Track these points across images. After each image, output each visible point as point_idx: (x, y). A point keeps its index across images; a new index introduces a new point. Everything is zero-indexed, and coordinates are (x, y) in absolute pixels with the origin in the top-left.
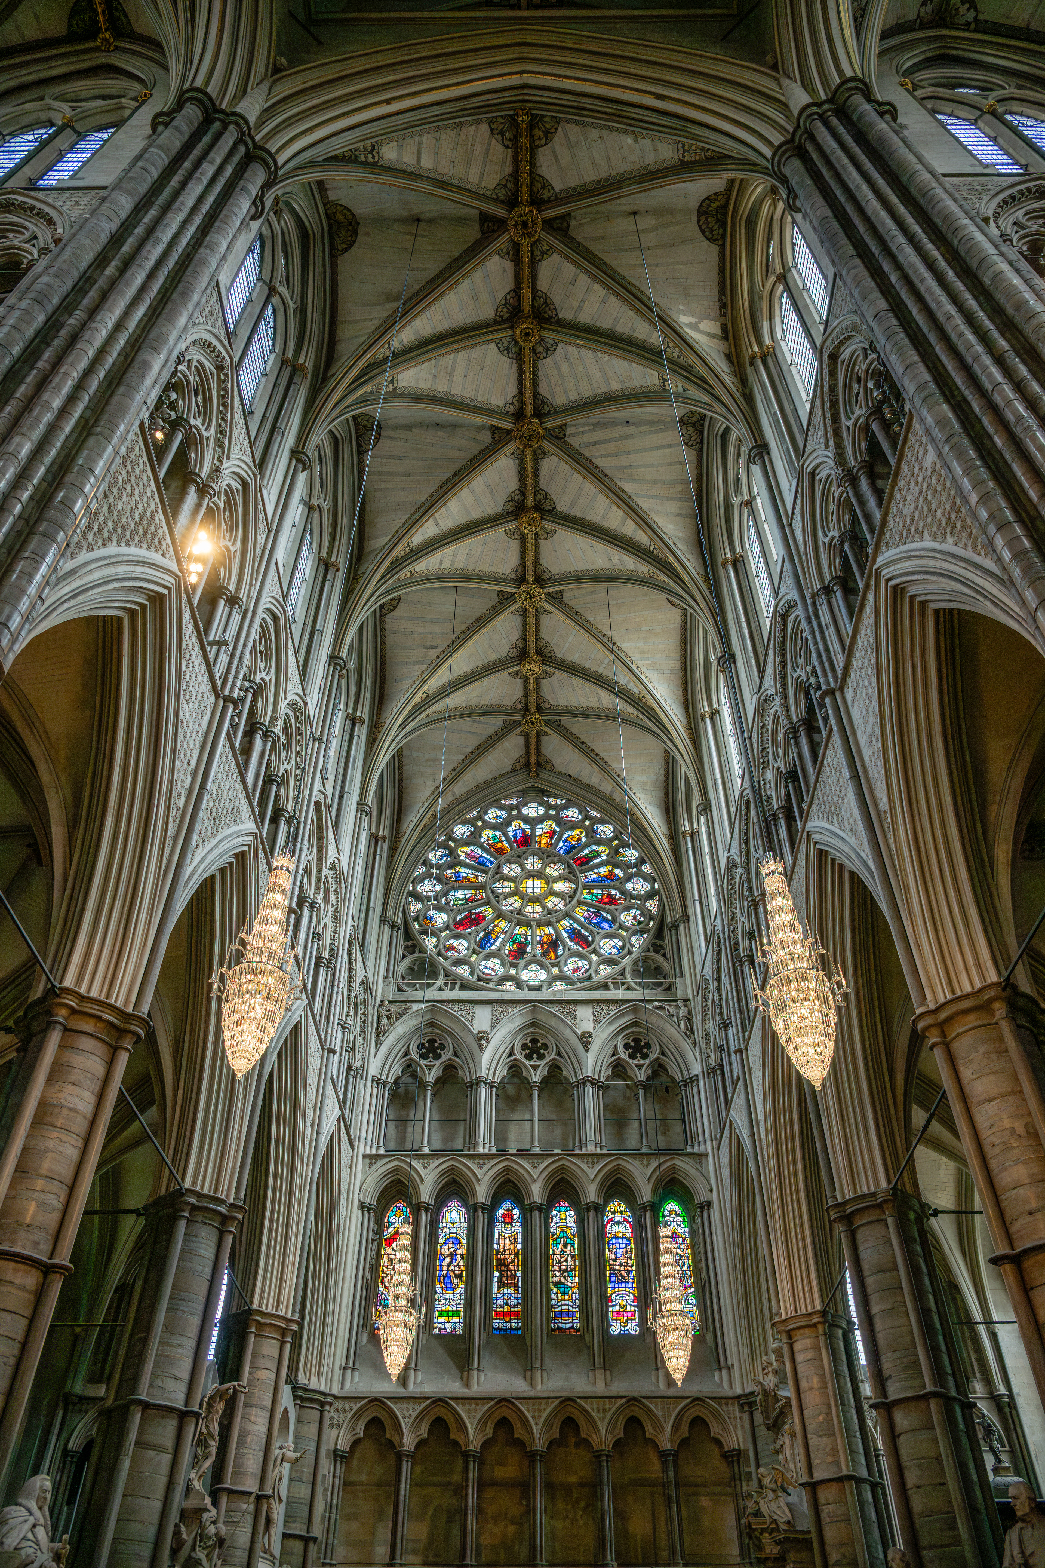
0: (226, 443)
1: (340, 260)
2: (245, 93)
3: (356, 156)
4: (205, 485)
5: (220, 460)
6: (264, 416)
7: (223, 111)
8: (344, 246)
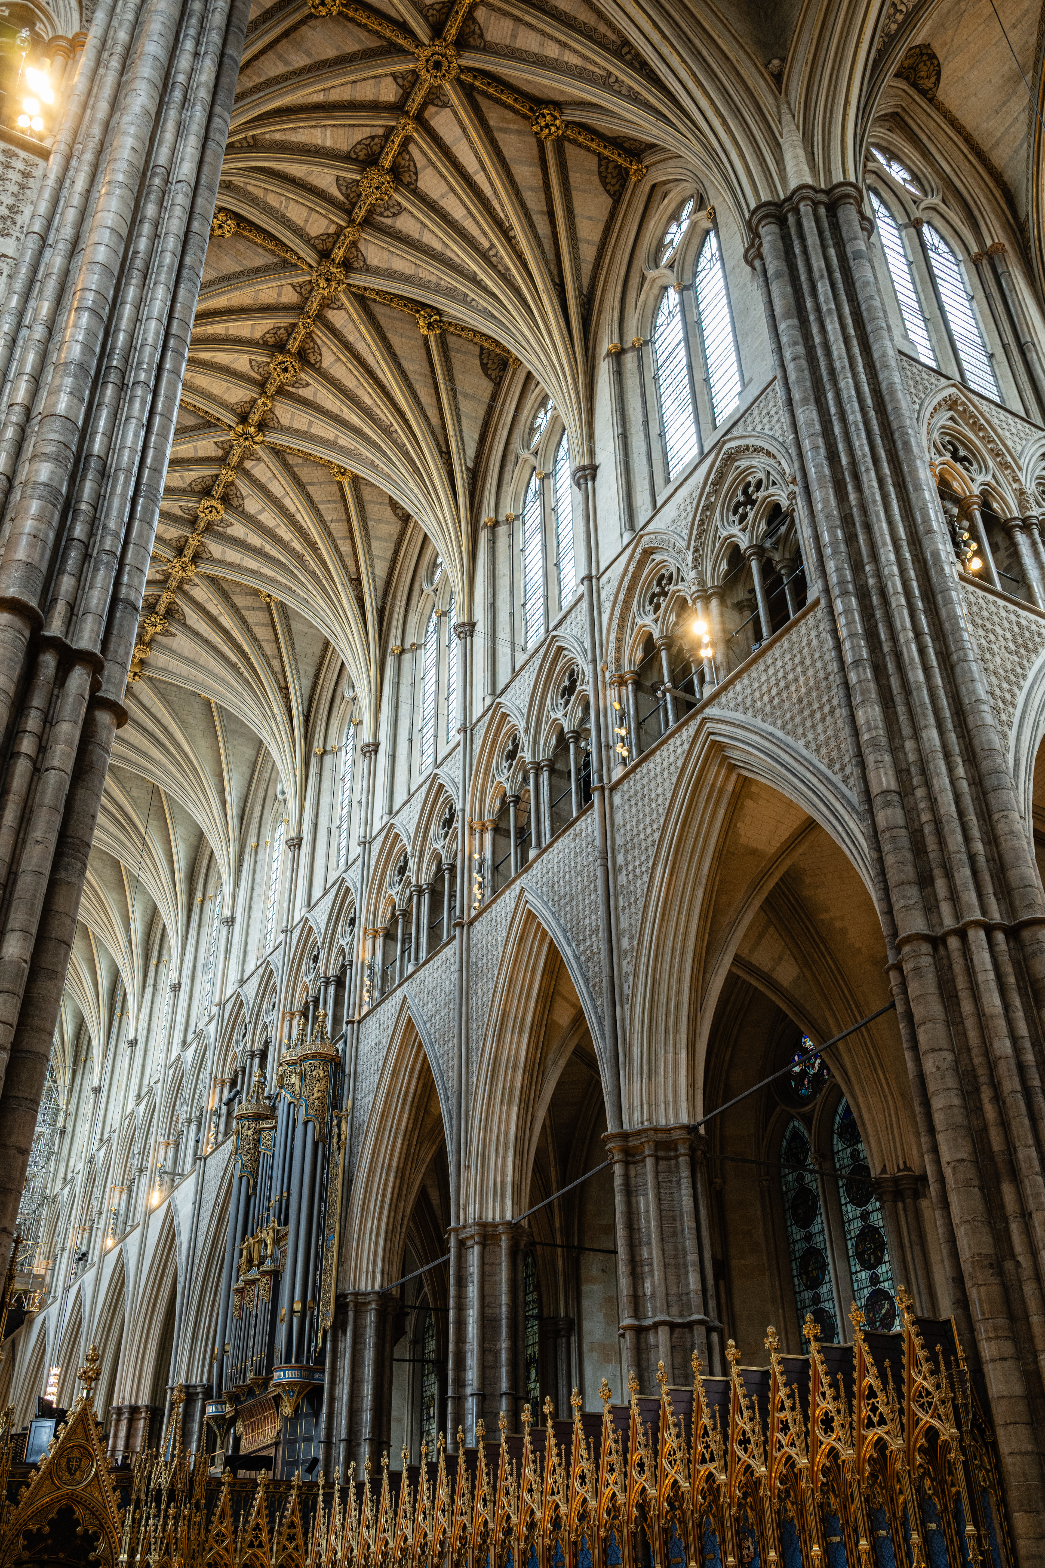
0: (1009, 459)
1: (941, 95)
2: (778, 145)
3: (887, 35)
4: (1024, 520)
5: (1016, 480)
6: (1004, 346)
7: (785, 200)
8: (933, 79)
